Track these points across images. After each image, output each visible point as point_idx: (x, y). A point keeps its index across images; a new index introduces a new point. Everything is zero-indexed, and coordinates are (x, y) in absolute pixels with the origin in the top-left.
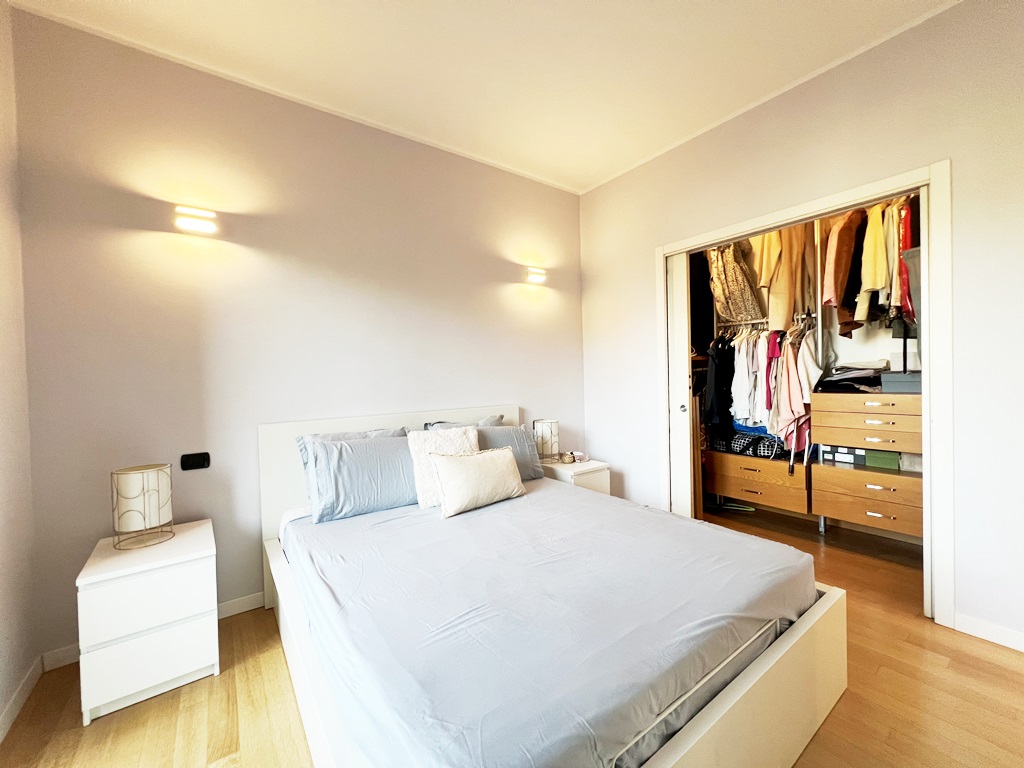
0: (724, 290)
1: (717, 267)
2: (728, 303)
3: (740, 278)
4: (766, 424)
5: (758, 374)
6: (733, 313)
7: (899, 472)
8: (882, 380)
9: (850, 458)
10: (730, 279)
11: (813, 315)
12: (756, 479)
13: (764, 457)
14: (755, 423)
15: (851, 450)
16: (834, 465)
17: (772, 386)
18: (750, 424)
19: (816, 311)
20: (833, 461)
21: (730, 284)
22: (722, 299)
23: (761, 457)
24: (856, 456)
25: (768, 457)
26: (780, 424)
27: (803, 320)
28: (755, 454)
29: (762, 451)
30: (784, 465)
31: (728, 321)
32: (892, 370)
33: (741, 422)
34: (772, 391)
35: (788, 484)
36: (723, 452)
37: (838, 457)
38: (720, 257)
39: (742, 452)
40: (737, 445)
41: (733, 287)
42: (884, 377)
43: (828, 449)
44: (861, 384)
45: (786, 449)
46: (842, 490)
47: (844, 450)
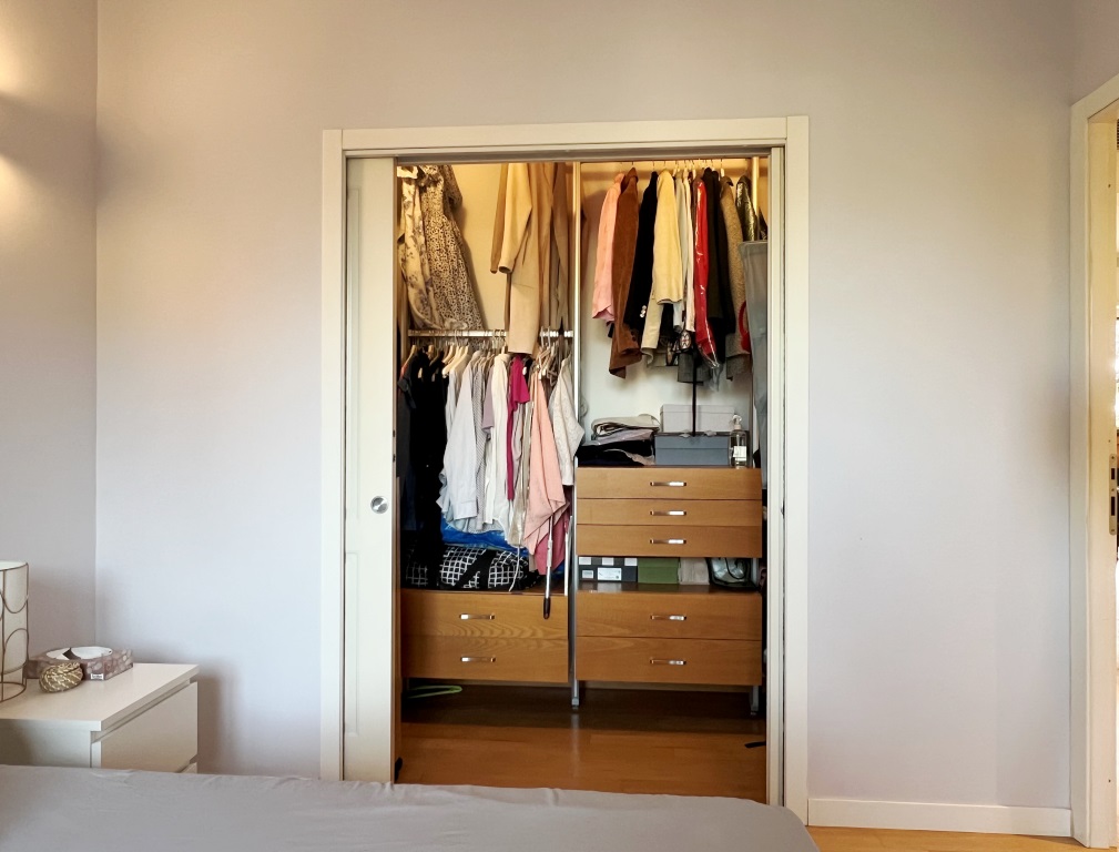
0: (422, 265)
1: (412, 217)
2: (428, 291)
3: (452, 248)
4: (503, 526)
5: (493, 431)
6: (436, 314)
7: (677, 588)
8: (656, 446)
9: (616, 574)
10: (434, 245)
11: (567, 334)
12: (487, 634)
13: (500, 589)
14: (485, 525)
15: (619, 561)
16: (595, 588)
17: (516, 456)
18: (475, 528)
19: (570, 328)
20: (595, 582)
21: (435, 255)
22: (420, 282)
23: (494, 589)
24: (626, 571)
25: (504, 588)
26: (528, 525)
27: (553, 339)
28: (483, 586)
29: (495, 577)
30: (533, 600)
31: (426, 327)
32: (666, 430)
33: (459, 526)
34: (516, 463)
35: (540, 634)
36: (422, 587)
37: (603, 574)
38: (417, 199)
39: (459, 587)
40: (451, 571)
41: (440, 262)
42: (658, 442)
43: (588, 561)
44: (634, 453)
45: (531, 569)
46: (616, 631)
47: (610, 562)
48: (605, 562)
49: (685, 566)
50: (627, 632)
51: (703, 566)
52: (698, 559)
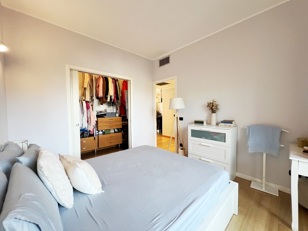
4: (86, 127)
5: (84, 113)
7: (110, 133)
9: (102, 133)
11: (93, 98)
12: (84, 144)
17: (88, 117)
23: (85, 137)
26: (91, 127)
28: (83, 137)
29: (85, 135)
30: (93, 138)
32: (108, 112)
35: (94, 143)
42: (107, 114)
44: (104, 116)
45: (90, 133)
46: (105, 140)
47: (101, 131)
48: (100, 131)
49: (111, 130)
50: (106, 140)
51: (113, 130)
52: (113, 129)
